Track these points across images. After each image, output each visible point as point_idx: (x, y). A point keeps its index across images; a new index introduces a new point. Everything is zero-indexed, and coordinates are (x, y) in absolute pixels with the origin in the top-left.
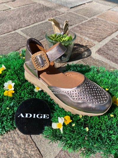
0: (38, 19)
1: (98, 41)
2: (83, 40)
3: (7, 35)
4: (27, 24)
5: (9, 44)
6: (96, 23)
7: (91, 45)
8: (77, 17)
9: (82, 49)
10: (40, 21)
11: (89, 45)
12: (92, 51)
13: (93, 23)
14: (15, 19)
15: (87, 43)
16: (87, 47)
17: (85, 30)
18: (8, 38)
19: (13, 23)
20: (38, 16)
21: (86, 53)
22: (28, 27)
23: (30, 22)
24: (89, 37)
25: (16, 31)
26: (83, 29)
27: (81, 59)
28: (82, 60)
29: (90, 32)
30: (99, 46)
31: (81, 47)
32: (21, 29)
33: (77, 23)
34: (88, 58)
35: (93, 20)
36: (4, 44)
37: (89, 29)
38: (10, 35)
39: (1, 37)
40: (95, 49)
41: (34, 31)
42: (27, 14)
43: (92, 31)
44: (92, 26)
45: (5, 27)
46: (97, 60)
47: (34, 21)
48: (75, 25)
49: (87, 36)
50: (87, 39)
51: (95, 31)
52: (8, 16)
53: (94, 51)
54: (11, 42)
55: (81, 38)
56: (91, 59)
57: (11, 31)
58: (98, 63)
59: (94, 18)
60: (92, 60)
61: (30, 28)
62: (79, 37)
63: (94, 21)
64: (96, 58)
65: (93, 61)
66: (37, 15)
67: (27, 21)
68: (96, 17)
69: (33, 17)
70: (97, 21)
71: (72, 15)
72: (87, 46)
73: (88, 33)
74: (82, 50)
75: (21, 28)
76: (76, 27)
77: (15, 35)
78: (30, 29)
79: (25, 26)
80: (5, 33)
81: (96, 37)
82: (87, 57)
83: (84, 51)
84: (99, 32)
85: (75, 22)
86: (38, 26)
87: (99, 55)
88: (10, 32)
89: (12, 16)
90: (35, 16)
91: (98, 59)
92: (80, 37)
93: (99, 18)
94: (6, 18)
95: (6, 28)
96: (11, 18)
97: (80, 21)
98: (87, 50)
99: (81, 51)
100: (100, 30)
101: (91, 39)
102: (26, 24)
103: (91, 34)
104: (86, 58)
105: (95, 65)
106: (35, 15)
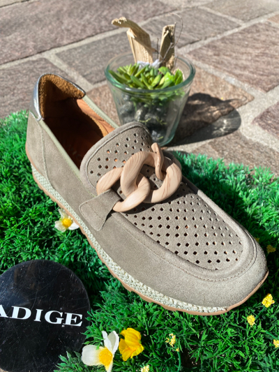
0: (107, 24)
1: (263, 88)
2: (221, 83)
3: (19, 65)
4: (75, 35)
5: (18, 90)
6: (263, 38)
7: (244, 99)
8: (212, 20)
9: (215, 111)
10: (109, 30)
11: (237, 100)
12: (243, 116)
13: (255, 35)
14: (48, 22)
15: (230, 93)
16: (229, 106)
17: (230, 56)
18: (19, 72)
19: (39, 32)
20: (107, 15)
21: (225, 121)
22: (75, 45)
23: (84, 31)
24: (238, 76)
25: (43, 54)
26: (224, 54)
27: (209, 139)
28: (210, 143)
29: (245, 63)
30: (266, 103)
31: (214, 105)
32: (58, 50)
33: (210, 37)
34: (229, 136)
35: (254, 30)
36: (6, 88)
37: (243, 54)
38: (26, 66)
39: (3, 70)
40: (253, 111)
41: (90, 55)
42: (79, 11)
43: (250, 58)
44: (250, 45)
45: (17, 44)
46: (254, 145)
47: (94, 29)
48: (202, 42)
49: (234, 74)
50: (233, 80)
51: (257, 59)
52: (32, 17)
53: (248, 117)
54: (26, 84)
55: (216, 77)
56: (238, 140)
57: (31, 56)
58: (258, 155)
59: (260, 24)
60: (241, 143)
61: (81, 47)
62: (209, 74)
63: (258, 31)
64: (253, 139)
65: (242, 147)
66: (105, 13)
67: (77, 29)
68: (266, 20)
69: (92, 20)
70: (267, 33)
71: (198, 15)
72: (230, 101)
73: (237, 65)
74: (214, 113)
75: (59, 46)
76: (205, 46)
77: (38, 66)
78: (80, 51)
79: (69, 41)
80: (13, 61)
81: (259, 77)
82: (226, 134)
83: (220, 117)
84: (269, 63)
85: (206, 32)
86: (103, 42)
87: (262, 131)
88: (27, 57)
89: (41, 16)
90: (99, 16)
91: (258, 140)
92: (213, 76)
93: (274, 24)
94: (25, 20)
95: (19, 46)
96: (36, 22)
97: (218, 29)
98: (229, 112)
99: (211, 116)
100: (271, 57)
101: (243, 81)
102: (72, 38)
103: (245, 68)
104: (222, 138)
105: (249, 159)
106: (99, 13)
